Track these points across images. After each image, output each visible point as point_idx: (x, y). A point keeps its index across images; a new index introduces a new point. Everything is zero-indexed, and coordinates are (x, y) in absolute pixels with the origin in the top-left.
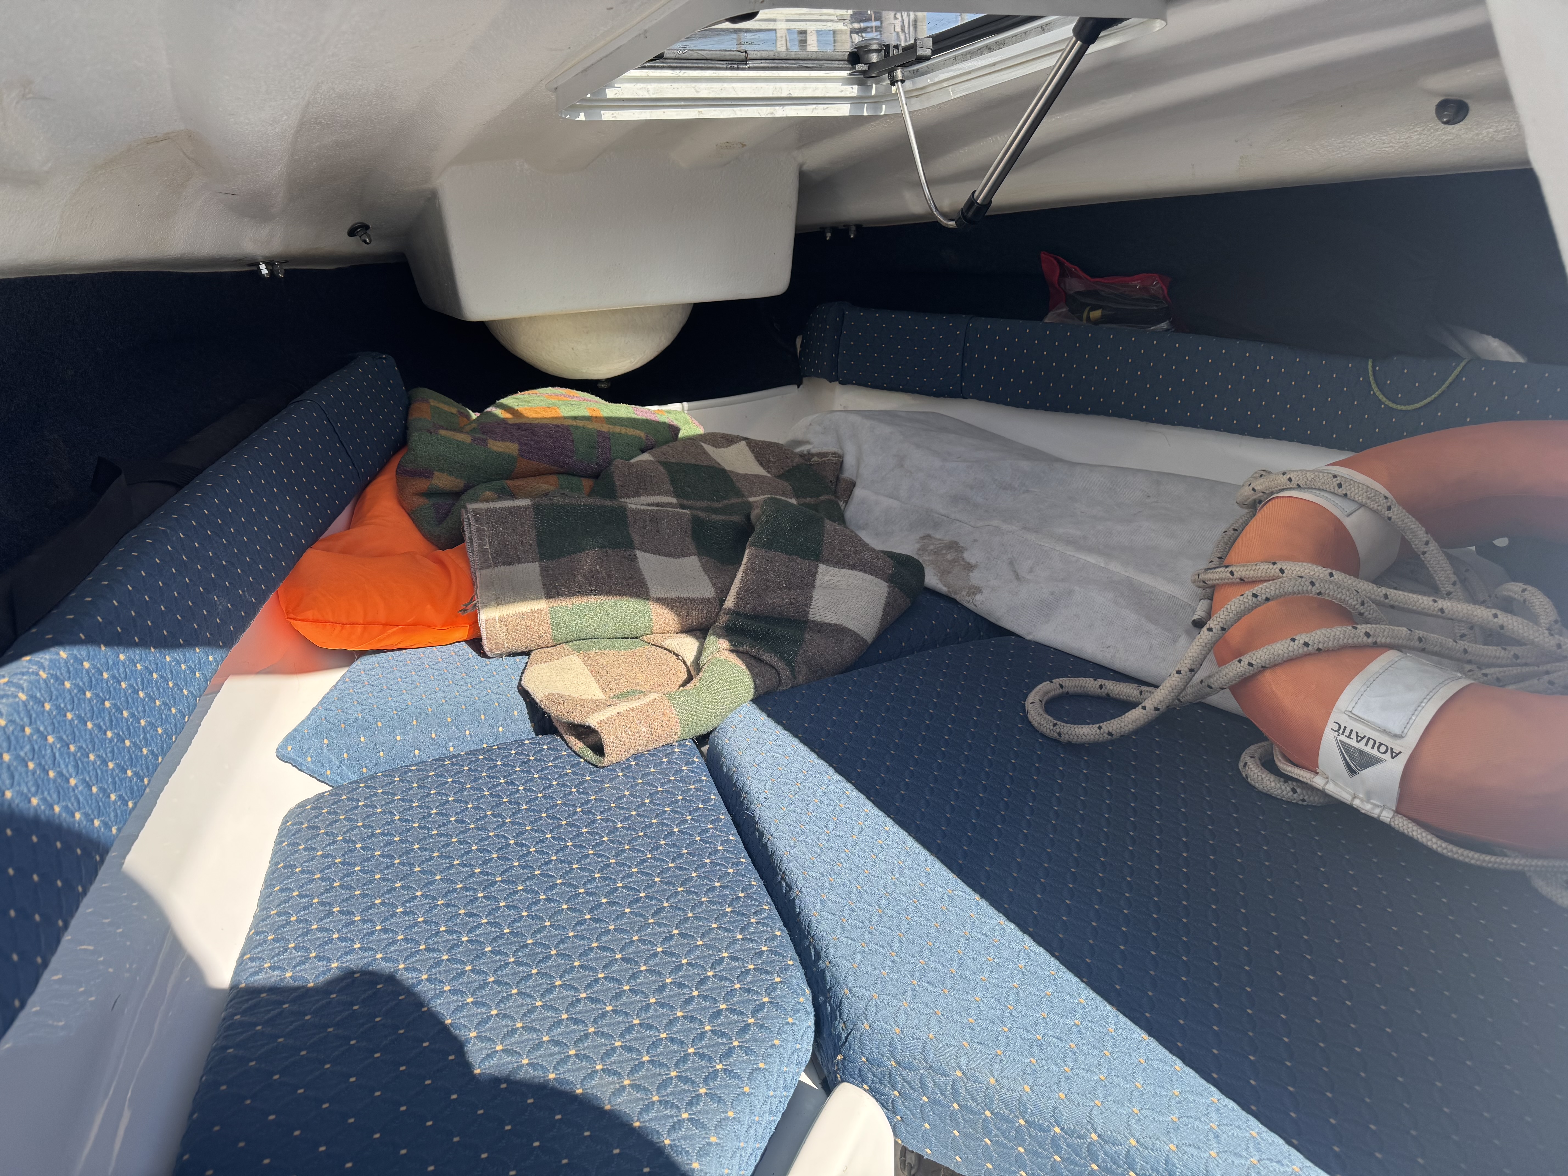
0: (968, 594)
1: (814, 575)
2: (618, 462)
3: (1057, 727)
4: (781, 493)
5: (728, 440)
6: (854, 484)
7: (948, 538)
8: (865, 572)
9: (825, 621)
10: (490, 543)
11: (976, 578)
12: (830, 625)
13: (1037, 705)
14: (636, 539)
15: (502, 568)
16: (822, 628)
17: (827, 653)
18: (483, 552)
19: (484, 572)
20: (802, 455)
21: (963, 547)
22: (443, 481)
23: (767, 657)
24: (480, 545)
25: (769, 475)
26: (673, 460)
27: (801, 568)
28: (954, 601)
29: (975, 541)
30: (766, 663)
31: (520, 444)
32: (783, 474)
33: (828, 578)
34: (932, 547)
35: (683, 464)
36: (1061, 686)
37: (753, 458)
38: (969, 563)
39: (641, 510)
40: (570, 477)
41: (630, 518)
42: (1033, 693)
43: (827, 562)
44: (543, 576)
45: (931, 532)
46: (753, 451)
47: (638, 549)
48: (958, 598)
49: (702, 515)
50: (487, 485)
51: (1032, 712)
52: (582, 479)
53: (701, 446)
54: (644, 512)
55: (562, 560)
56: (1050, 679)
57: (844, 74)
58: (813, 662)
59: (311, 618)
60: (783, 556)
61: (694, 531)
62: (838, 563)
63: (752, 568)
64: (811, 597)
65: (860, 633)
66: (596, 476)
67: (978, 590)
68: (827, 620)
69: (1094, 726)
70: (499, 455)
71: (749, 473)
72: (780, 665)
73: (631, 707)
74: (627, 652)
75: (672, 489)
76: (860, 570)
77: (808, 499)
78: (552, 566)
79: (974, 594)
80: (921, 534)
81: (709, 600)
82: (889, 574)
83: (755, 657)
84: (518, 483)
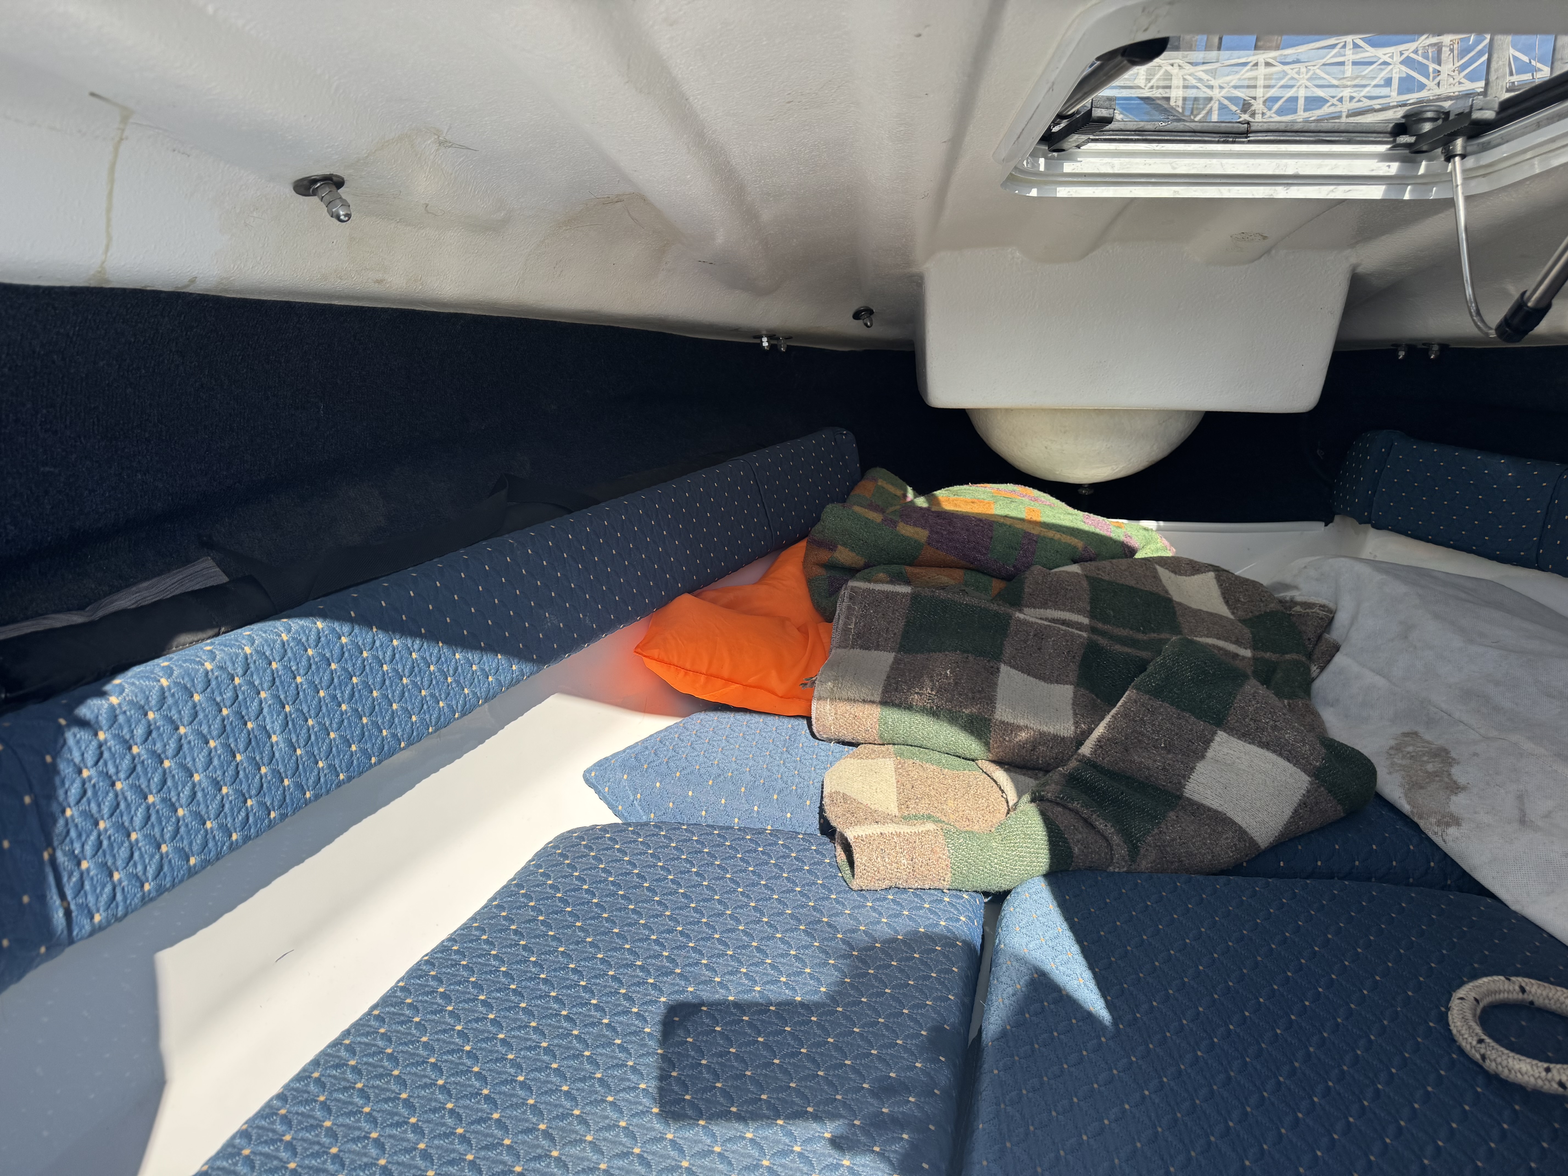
0: (1439, 824)
1: (1208, 742)
2: (1037, 569)
3: (1483, 1045)
4: (1234, 639)
5: (1194, 568)
6: (1337, 648)
7: (1440, 742)
8: (1281, 755)
9: (1204, 802)
10: (856, 624)
11: (1458, 803)
12: (1209, 809)
13: (1467, 1005)
14: (1008, 651)
15: (858, 651)
16: (1199, 810)
17: (1194, 844)
18: (846, 630)
19: (839, 650)
20: (1281, 602)
21: (1454, 759)
22: (844, 555)
23: (1100, 824)
24: (845, 624)
25: (1232, 617)
26: (1107, 578)
27: (1191, 730)
28: (1416, 826)
29: (1475, 754)
30: (1099, 832)
31: (931, 532)
32: (1250, 619)
33: (1225, 750)
34: (1410, 749)
35: (1118, 584)
36: (1523, 990)
37: (1219, 593)
38: (1455, 782)
39: (1028, 622)
40: (981, 575)
41: (1012, 628)
42: (1470, 985)
43: (1231, 731)
44: (892, 668)
45: (1421, 730)
46: (1220, 586)
47: (1005, 663)
48: (1422, 824)
49: (1102, 641)
50: (885, 567)
51: (1455, 1012)
52: (994, 579)
53: (1155, 569)
54: (1031, 624)
55: (919, 656)
56: (1508, 975)
57: (1383, 148)
58: (1168, 849)
59: (656, 657)
60: (1172, 710)
61: (1085, 657)
62: (1245, 735)
63: (1125, 714)
64: (1193, 769)
65: (1249, 832)
66: (1008, 578)
67: (1456, 821)
68: (1207, 803)
69: (1540, 1064)
70: (905, 539)
71: (1205, 609)
72: (1116, 839)
73: (898, 831)
74: (950, 772)
75: (1089, 609)
76: (1274, 752)
77: (1268, 654)
78: (906, 660)
79: (1448, 825)
80: (1406, 729)
81: (1063, 739)
82: (1315, 767)
83: (1085, 821)
84: (917, 570)
